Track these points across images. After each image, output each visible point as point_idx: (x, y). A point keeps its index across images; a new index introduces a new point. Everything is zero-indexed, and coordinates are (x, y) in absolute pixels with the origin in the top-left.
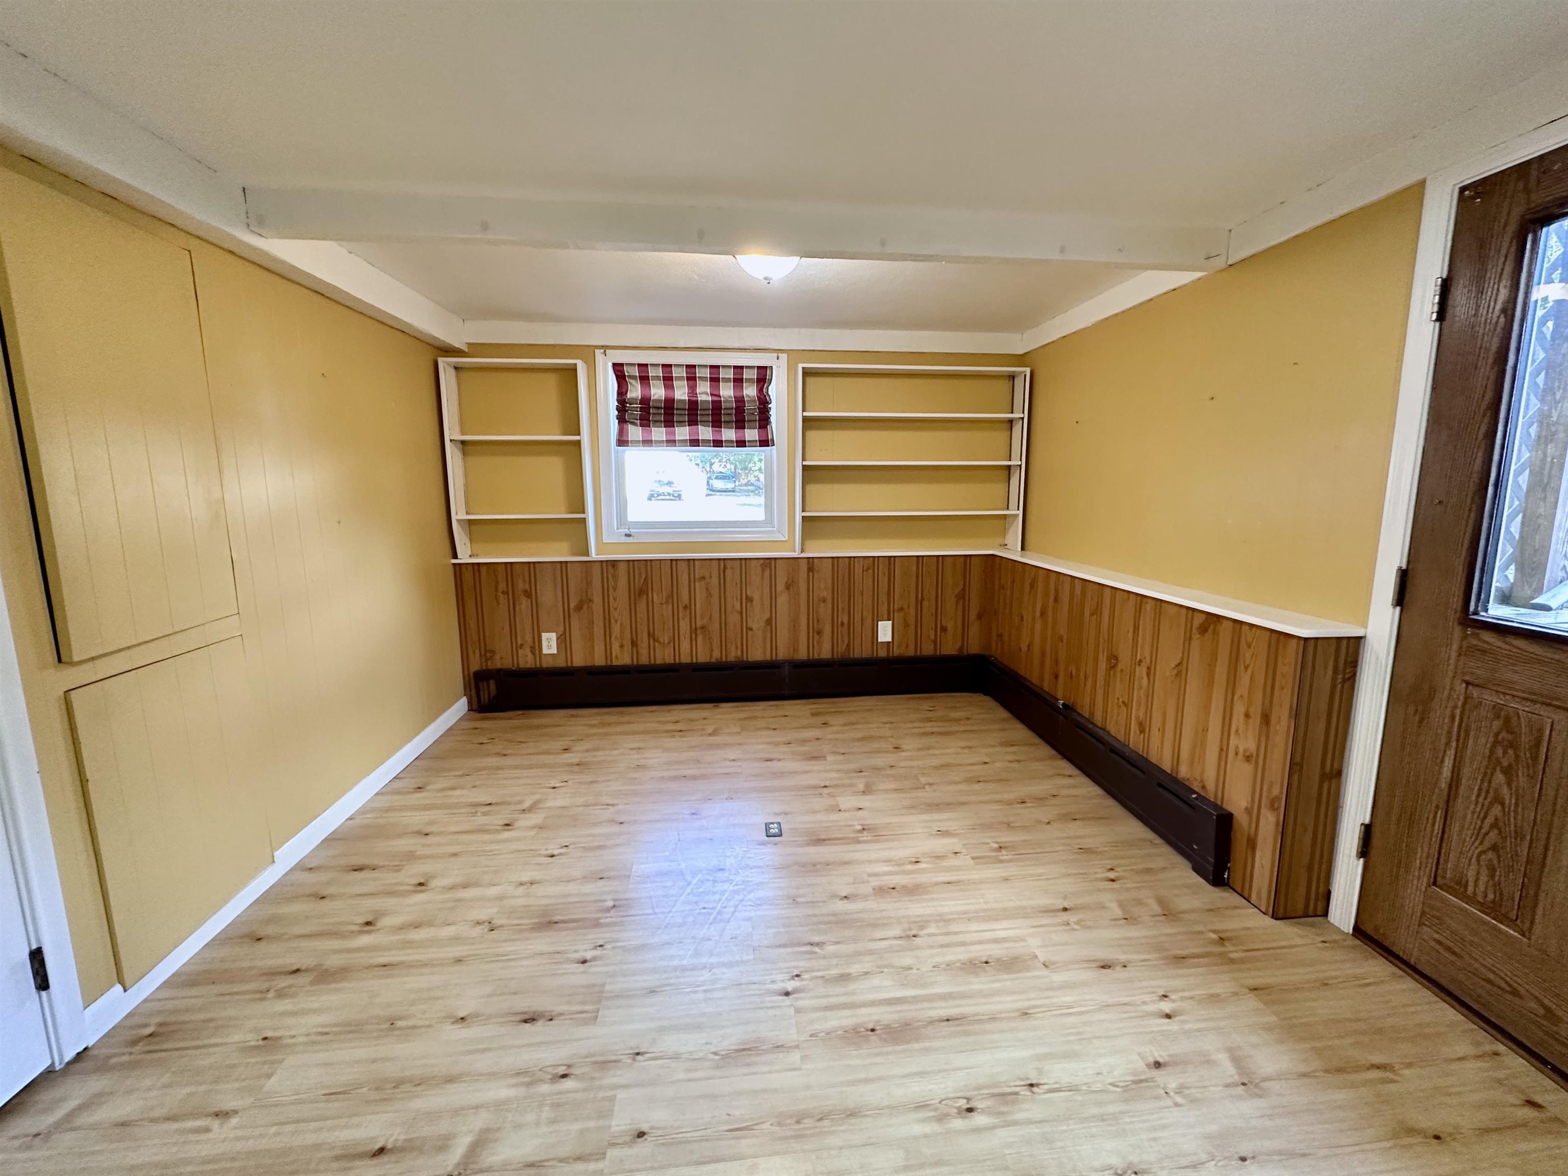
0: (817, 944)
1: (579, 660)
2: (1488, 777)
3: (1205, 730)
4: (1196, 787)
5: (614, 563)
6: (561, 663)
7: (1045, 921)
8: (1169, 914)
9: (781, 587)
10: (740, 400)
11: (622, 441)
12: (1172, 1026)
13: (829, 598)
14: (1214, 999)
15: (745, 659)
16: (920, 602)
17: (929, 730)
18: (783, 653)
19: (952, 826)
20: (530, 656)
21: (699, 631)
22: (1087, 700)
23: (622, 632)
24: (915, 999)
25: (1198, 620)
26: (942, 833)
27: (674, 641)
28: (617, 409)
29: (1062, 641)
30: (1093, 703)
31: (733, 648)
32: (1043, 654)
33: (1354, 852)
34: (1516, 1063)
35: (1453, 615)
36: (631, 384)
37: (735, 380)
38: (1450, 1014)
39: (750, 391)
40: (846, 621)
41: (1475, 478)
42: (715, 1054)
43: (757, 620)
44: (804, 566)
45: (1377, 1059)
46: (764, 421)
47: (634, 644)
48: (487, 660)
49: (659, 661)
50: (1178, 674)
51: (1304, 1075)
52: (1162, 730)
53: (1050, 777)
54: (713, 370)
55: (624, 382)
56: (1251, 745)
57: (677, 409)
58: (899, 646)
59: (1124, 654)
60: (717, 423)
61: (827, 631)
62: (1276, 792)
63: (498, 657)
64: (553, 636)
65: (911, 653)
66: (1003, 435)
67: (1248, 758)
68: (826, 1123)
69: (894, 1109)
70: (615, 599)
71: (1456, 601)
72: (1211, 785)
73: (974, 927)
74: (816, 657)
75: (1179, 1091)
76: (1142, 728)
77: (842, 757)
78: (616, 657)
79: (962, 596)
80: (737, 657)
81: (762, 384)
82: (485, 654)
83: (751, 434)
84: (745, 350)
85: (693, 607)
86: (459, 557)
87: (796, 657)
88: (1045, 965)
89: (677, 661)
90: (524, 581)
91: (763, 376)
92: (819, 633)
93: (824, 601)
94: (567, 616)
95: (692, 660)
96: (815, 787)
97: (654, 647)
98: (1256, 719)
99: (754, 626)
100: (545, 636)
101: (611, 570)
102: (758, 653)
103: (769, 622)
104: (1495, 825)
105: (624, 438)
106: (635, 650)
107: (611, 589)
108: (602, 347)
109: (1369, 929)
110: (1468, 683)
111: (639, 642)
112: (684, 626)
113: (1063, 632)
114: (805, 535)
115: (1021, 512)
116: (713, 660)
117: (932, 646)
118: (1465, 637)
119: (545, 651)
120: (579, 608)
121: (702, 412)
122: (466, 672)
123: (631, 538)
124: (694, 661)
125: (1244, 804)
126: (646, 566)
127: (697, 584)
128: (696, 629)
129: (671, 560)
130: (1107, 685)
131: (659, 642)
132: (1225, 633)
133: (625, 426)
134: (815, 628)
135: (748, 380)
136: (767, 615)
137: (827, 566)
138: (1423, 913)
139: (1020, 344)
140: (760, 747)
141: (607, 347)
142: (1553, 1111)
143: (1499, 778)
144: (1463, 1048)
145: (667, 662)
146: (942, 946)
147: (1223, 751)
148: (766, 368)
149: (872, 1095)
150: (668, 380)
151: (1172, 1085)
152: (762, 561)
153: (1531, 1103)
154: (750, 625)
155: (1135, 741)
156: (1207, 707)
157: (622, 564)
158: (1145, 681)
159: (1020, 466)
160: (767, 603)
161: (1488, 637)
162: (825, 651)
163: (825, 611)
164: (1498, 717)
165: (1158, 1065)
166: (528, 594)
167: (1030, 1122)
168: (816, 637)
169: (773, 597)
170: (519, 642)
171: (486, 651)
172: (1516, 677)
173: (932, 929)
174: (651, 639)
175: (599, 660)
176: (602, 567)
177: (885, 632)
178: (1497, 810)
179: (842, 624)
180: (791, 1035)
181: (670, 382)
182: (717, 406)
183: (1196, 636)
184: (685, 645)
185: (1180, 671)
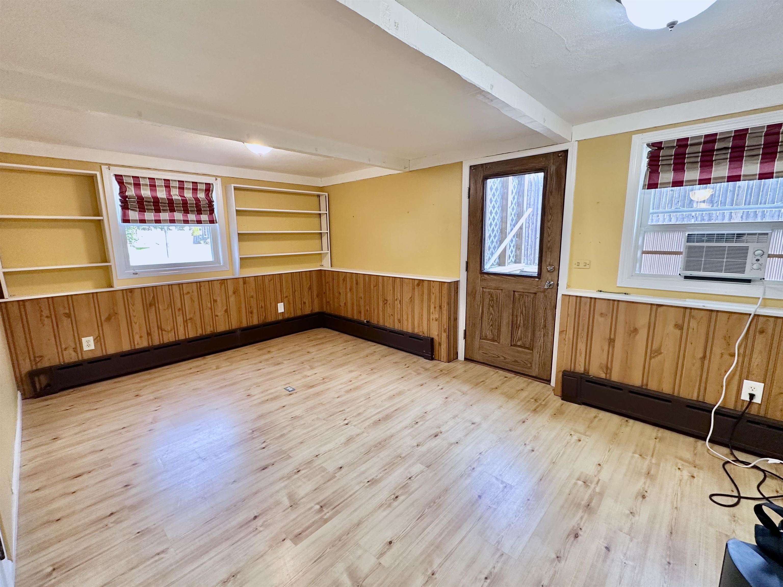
0: (343, 411)
1: (111, 350)
2: (489, 309)
3: (422, 315)
4: (421, 334)
5: (131, 290)
6: (99, 354)
7: (400, 381)
8: (426, 370)
9: (231, 292)
10: (197, 200)
11: (126, 220)
12: (444, 390)
13: (255, 296)
14: (448, 382)
15: (215, 331)
16: (294, 292)
17: (315, 344)
18: (235, 325)
19: (352, 369)
20: (73, 354)
21: (188, 321)
22: (376, 318)
23: (140, 328)
24: (384, 410)
25: (416, 282)
26: (351, 371)
27: (175, 329)
28: (120, 201)
29: (361, 298)
30: (378, 317)
31: (209, 327)
32: (353, 304)
33: (463, 338)
34: (501, 372)
35: (478, 271)
36: (128, 187)
37: (193, 189)
38: (486, 368)
39: (201, 195)
40: (263, 305)
41: (480, 238)
42: (341, 444)
43: (220, 312)
44: (241, 282)
45: (481, 381)
46: (212, 211)
47: (149, 334)
48: (36, 364)
49: (166, 341)
50: (411, 300)
51: (472, 388)
52: (407, 320)
53: (369, 347)
54: (180, 183)
55: (123, 186)
56: (437, 316)
57: (161, 203)
58: (287, 313)
59: (390, 298)
60: (186, 211)
61: (255, 311)
62: (445, 327)
63: (46, 359)
64: (91, 339)
65: (292, 315)
66: (316, 220)
67: (436, 320)
68: (387, 441)
69: (400, 431)
70: (134, 311)
71: (479, 268)
72: (425, 331)
73: (383, 389)
74: (251, 324)
75: (454, 400)
76: (399, 321)
77: (288, 361)
78: (138, 344)
79: (310, 288)
80: (211, 331)
81: (208, 192)
82: (35, 360)
83: (204, 217)
84: (197, 174)
85: (184, 309)
86: (5, 297)
87: (241, 326)
88: (408, 390)
89: (177, 339)
90: (65, 308)
91: (208, 189)
92: (252, 313)
93: (252, 297)
94: (100, 325)
95: (186, 337)
96: (290, 373)
97: (162, 334)
98: (438, 308)
99: (219, 314)
100: (84, 340)
101: (129, 294)
102: (222, 327)
103: (226, 311)
104: (491, 320)
105: (127, 218)
106: (150, 337)
107: (131, 306)
108: (106, 164)
109: (468, 357)
110: (483, 288)
111: (152, 333)
112: (180, 319)
113: (362, 295)
114: (242, 266)
115: (329, 251)
116: (198, 335)
117: (300, 312)
118: (481, 277)
119: (85, 348)
120: (109, 319)
121: (177, 205)
122: (18, 375)
123: (137, 275)
124: (187, 337)
125: (436, 334)
126: (153, 289)
127: (185, 296)
128: (187, 320)
129: (169, 285)
130: (384, 311)
131: (166, 331)
132: (426, 284)
133: (127, 211)
134: (250, 310)
135: (200, 190)
136: (225, 308)
137: (252, 281)
138: (479, 347)
139: (320, 182)
140: (249, 366)
141: (110, 164)
142: (509, 377)
143: (491, 309)
144: (492, 373)
145: (171, 341)
146: (379, 397)
147: (429, 320)
148: (210, 184)
149: (393, 431)
150: (153, 186)
151: (452, 400)
152: (220, 281)
153: (506, 377)
154: (216, 314)
155: (397, 327)
156: (422, 309)
157: (136, 290)
158: (399, 305)
159: (327, 233)
160: (225, 302)
161: (486, 276)
162: (255, 321)
163: (253, 302)
164: (489, 294)
165: (446, 398)
166: (68, 316)
167: (431, 419)
168: (250, 315)
169: (227, 298)
170: (64, 346)
171: (35, 357)
172: (492, 284)
173: (372, 394)
174: (160, 330)
175: (126, 347)
176: (123, 293)
177: (281, 308)
178: (491, 316)
179: (262, 307)
180: (358, 431)
181: (155, 188)
182: (185, 203)
183: (416, 287)
184: (181, 329)
185: (412, 299)
